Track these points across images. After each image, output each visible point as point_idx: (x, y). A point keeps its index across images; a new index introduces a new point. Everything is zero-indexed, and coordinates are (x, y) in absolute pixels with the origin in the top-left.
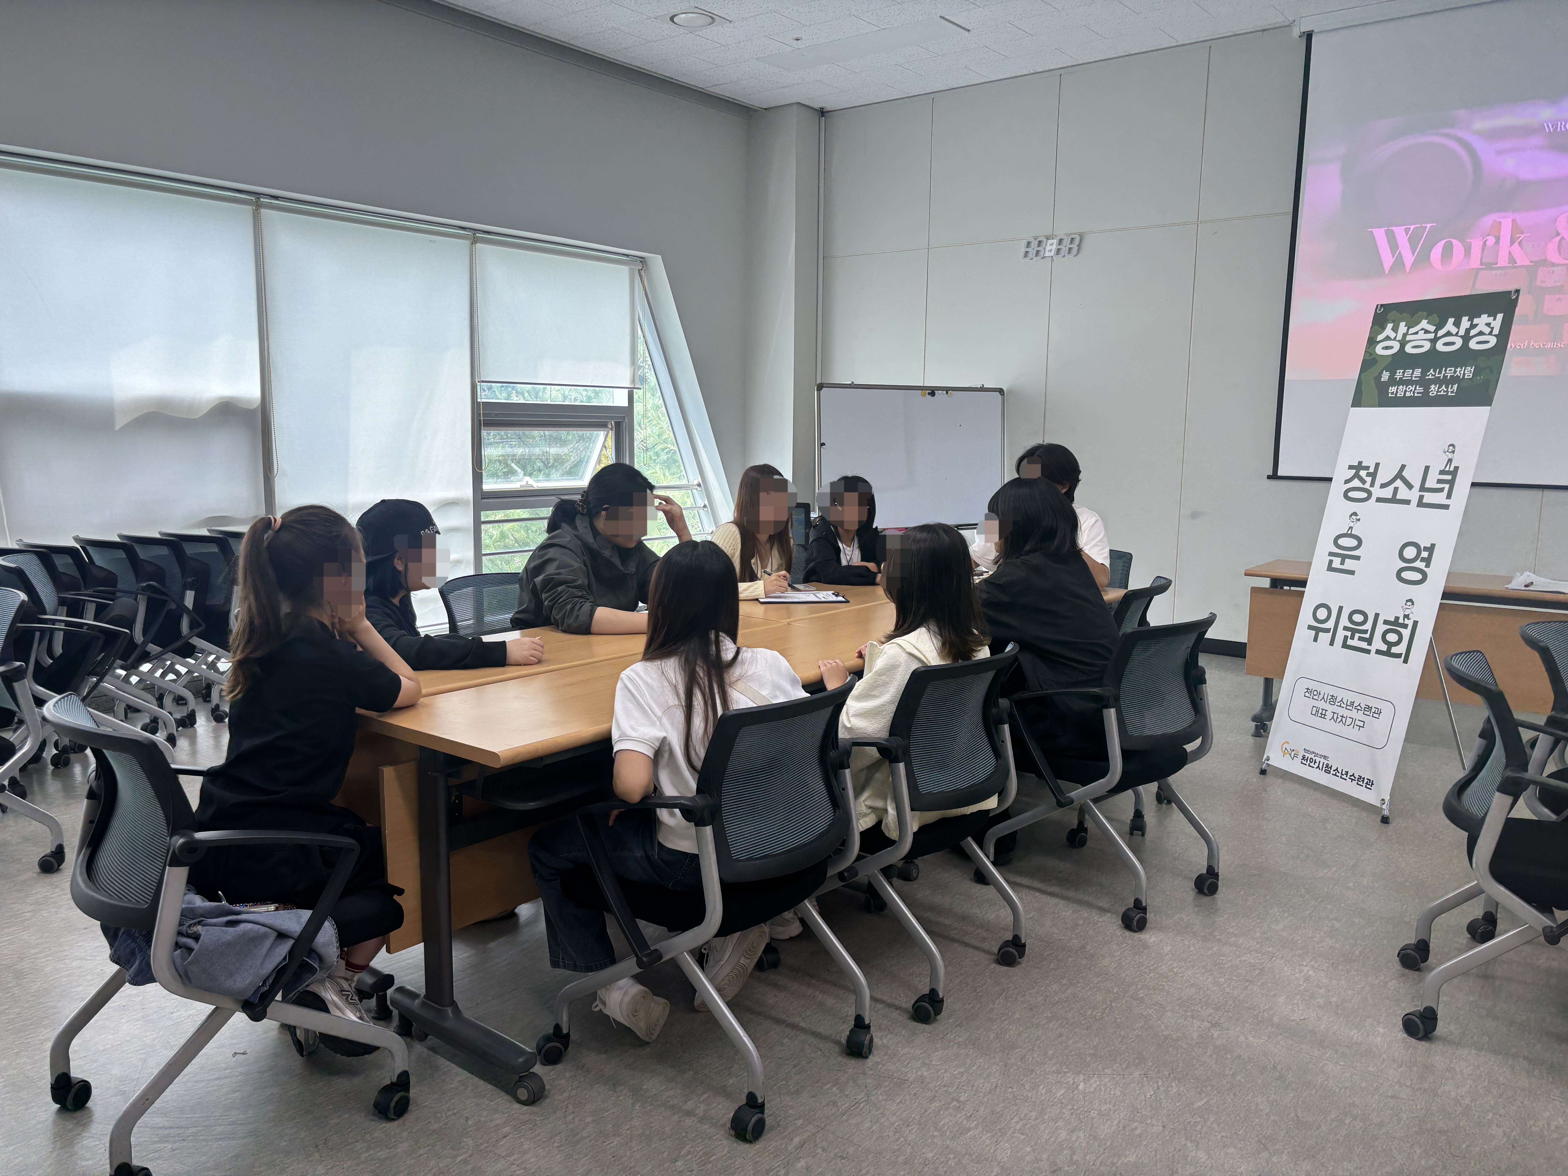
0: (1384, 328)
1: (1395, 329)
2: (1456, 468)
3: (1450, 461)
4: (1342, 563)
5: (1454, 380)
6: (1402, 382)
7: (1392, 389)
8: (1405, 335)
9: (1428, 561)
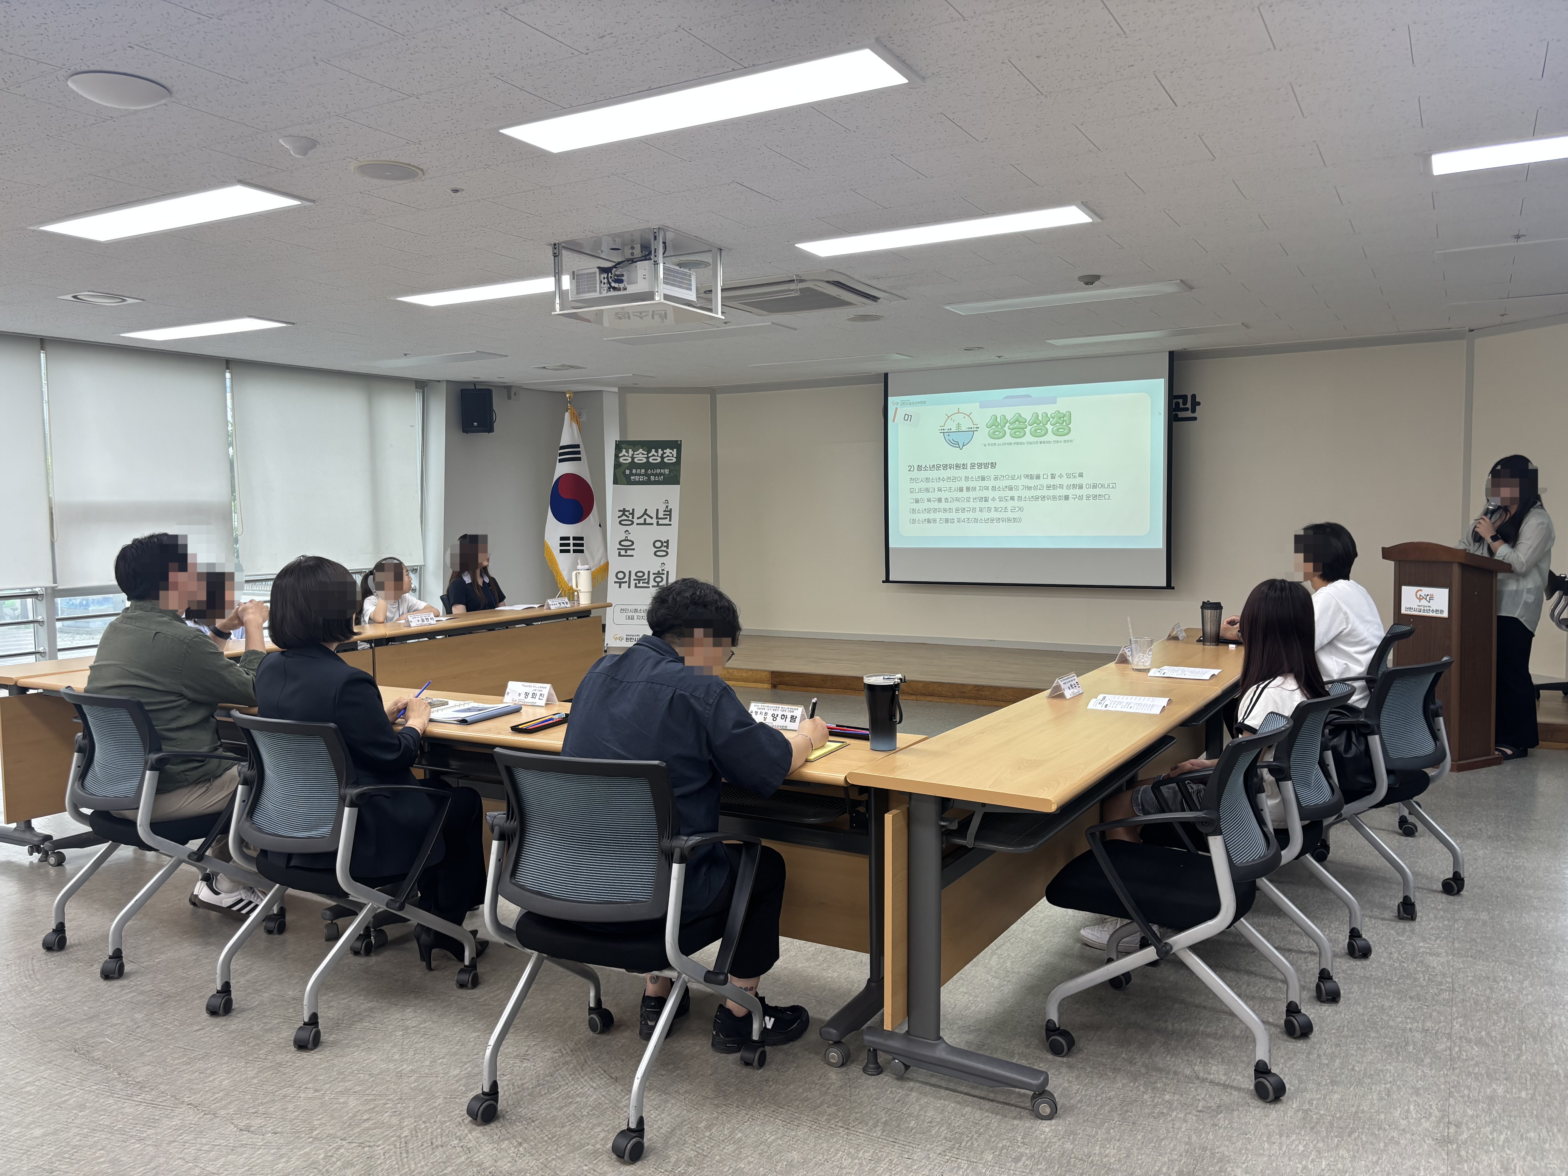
0: (622, 451)
1: (627, 452)
2: (671, 509)
3: (667, 506)
4: (626, 552)
5: (661, 474)
6: (636, 475)
7: (633, 478)
8: (633, 455)
9: (667, 547)
